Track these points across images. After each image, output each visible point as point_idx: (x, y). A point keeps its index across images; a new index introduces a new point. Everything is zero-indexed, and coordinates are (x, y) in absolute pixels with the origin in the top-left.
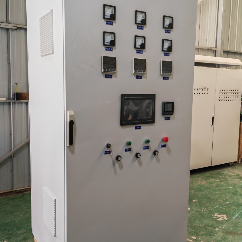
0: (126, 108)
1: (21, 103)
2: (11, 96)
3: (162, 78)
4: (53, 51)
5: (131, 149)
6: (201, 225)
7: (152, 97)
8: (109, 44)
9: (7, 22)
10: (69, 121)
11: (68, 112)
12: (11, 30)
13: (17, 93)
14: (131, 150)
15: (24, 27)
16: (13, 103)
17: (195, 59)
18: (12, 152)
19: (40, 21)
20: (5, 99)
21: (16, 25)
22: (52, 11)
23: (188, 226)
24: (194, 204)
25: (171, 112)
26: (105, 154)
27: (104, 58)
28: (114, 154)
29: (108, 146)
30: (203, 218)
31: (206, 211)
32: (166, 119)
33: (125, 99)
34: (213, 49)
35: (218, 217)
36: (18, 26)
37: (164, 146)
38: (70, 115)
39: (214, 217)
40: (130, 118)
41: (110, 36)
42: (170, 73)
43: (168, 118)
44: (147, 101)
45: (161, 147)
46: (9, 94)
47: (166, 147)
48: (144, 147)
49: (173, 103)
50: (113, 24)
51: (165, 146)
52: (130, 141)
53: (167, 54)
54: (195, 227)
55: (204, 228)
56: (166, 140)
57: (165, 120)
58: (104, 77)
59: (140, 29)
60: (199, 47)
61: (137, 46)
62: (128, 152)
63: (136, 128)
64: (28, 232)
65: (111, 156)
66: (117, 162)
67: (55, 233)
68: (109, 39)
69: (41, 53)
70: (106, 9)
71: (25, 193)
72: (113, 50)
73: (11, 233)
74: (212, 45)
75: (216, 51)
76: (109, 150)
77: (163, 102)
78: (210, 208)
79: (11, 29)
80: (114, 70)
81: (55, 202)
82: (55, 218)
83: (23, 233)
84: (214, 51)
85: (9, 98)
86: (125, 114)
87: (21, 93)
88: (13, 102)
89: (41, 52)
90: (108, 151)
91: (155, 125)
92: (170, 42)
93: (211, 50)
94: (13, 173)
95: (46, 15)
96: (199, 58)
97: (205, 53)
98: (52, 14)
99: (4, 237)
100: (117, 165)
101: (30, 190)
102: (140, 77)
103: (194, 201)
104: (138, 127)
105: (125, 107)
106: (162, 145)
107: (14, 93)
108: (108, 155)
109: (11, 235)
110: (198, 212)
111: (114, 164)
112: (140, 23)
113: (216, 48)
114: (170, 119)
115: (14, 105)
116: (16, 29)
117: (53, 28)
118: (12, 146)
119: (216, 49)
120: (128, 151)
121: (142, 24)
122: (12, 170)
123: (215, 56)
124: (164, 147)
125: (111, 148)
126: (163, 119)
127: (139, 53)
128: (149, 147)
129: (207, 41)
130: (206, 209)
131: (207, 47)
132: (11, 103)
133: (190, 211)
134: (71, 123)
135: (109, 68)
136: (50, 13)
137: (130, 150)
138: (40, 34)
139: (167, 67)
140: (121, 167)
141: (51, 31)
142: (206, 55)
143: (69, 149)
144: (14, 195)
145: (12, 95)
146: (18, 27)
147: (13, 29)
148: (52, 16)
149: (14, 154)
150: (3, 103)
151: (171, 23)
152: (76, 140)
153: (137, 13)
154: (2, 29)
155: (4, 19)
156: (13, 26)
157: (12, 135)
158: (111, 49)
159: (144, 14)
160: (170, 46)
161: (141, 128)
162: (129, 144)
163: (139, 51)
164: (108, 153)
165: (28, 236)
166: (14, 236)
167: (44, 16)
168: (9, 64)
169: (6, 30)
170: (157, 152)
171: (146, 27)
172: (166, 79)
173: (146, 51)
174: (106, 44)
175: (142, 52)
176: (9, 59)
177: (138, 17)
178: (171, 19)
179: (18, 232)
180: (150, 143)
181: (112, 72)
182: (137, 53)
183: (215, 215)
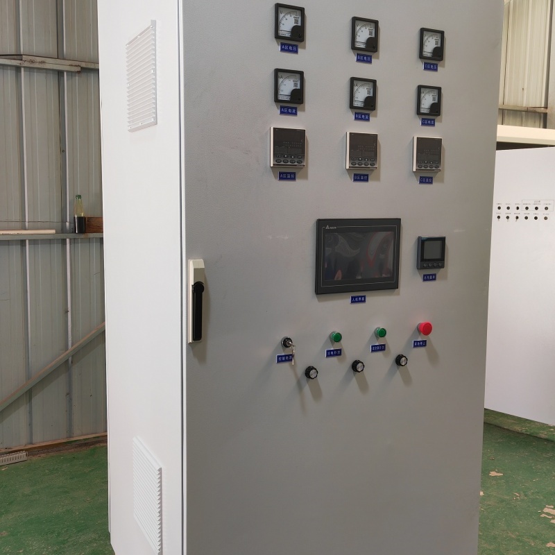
0: (328, 251)
1: (90, 240)
2: (68, 224)
3: (416, 181)
4: (156, 118)
5: (340, 350)
6: (511, 535)
7: (393, 226)
8: (287, 99)
9: (59, 56)
10: (192, 283)
11: (191, 263)
12: (67, 75)
13: (80, 219)
14: (340, 354)
15: (92, 66)
16: (73, 241)
17: (498, 135)
18: (68, 352)
19: (127, 49)
20: (53, 231)
21: (77, 63)
22: (154, 23)
23: (479, 535)
24: (494, 482)
25: (440, 262)
26: (278, 361)
27: (278, 132)
28: (301, 363)
29: (286, 343)
30: (516, 517)
31: (522, 500)
32: (427, 278)
33: (328, 230)
34: (538, 110)
35: (552, 515)
36: (83, 65)
37: (421, 343)
38: (195, 270)
39: (543, 515)
40: (339, 276)
41: (292, 81)
42: (437, 167)
43: (432, 275)
44: (380, 236)
45: (415, 346)
46: (63, 221)
47: (425, 345)
48: (373, 346)
49: (443, 240)
50: (299, 50)
51: (424, 344)
52: (338, 331)
53: (429, 122)
54: (495, 538)
55: (518, 540)
56: (426, 329)
57: (424, 280)
58: (275, 177)
59: (363, 61)
60: (504, 107)
61: (356, 104)
62: (334, 359)
63: (354, 300)
64: (101, 540)
65: (293, 367)
66: (308, 381)
67: (160, 547)
68: (287, 87)
69: (129, 124)
70: (281, 16)
71: (98, 445)
72: (298, 113)
73: (64, 540)
74: (536, 101)
75: (545, 114)
76: (287, 351)
77: (419, 238)
78: (533, 493)
79: (67, 72)
80: (300, 162)
81: (161, 474)
82: (161, 512)
83: (91, 542)
84: (542, 115)
85: (63, 230)
86: (326, 266)
87: (89, 218)
88: (70, 239)
89: (129, 122)
90: (285, 356)
91: (399, 294)
92: (436, 91)
93: (535, 112)
94: (70, 400)
95: (140, 35)
96: (506, 132)
97: (519, 120)
98: (155, 30)
99: (47, 548)
100: (307, 389)
101: (104, 439)
102: (362, 178)
103: (493, 474)
104: (358, 297)
105: (326, 249)
106: (417, 342)
107: (75, 218)
108: (286, 365)
109: (64, 544)
110: (502, 501)
111: (300, 386)
112: (363, 46)
113: (546, 107)
114: (435, 279)
115: (73, 245)
116: (79, 72)
117: (155, 65)
118: (70, 339)
119: (548, 111)
120: (334, 355)
121: (368, 51)
122: (69, 394)
123: (545, 127)
124: (420, 346)
125: (294, 348)
126: (420, 279)
127: (361, 119)
128: (384, 345)
129: (525, 91)
130: (522, 494)
131: (524, 105)
132: (68, 240)
133: (484, 498)
134: (199, 289)
135: (287, 157)
136: (148, 28)
137: (337, 353)
138: (128, 79)
139: (429, 154)
140: (317, 394)
141: (152, 71)
142: (521, 125)
143: (192, 348)
144: (73, 450)
145: (70, 223)
146: (82, 68)
147: (72, 72)
148: (155, 35)
149: (73, 356)
150: (48, 241)
151: (439, 45)
152: (210, 328)
153: (357, 22)
154: (46, 73)
155: (52, 50)
156: (71, 65)
157: (69, 314)
158: (294, 111)
159: (373, 25)
160: (436, 101)
161: (364, 301)
162: (337, 338)
163: (362, 114)
164: (286, 361)
165: (101, 549)
166: (69, 546)
167: (136, 37)
168: (63, 151)
169: (57, 73)
170: (403, 359)
171: (378, 58)
172: (426, 183)
173: (378, 115)
174: (280, 98)
175: (367, 118)
176: (62, 140)
177: (358, 34)
178: (439, 35)
179: (80, 538)
180: (386, 336)
181: (296, 165)
182: (356, 119)
183: (546, 510)
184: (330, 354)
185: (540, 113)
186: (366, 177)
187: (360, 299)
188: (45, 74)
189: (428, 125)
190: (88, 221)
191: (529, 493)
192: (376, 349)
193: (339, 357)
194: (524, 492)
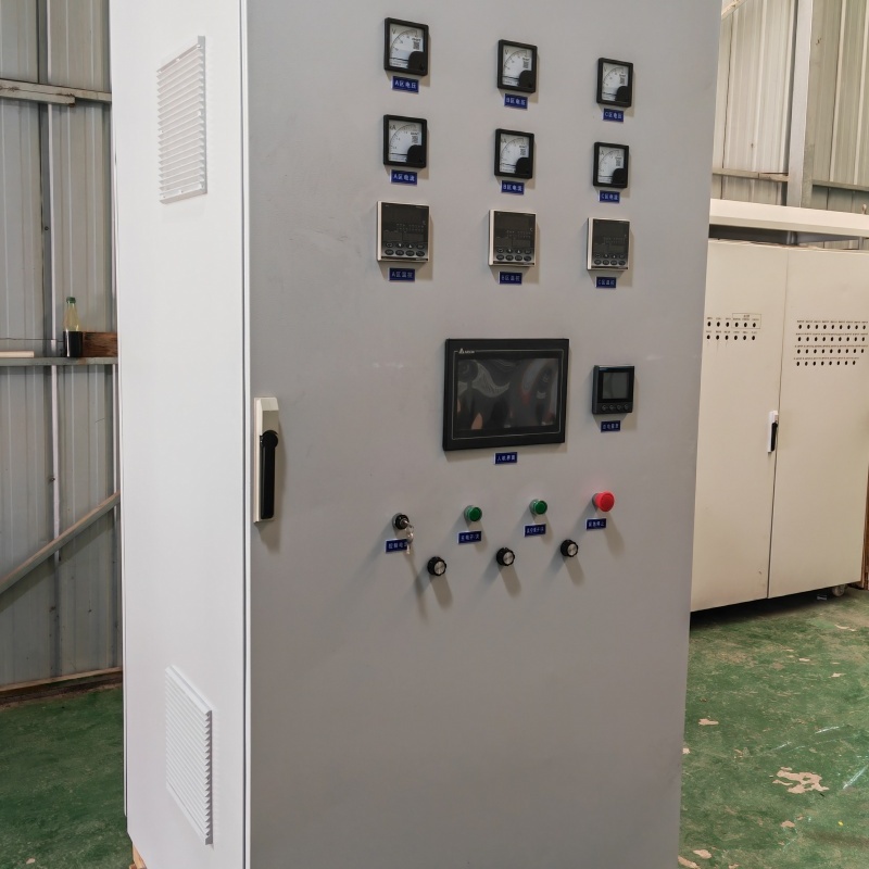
0: (463, 387)
1: (88, 368)
2: (53, 343)
3: (591, 283)
4: (205, 184)
5: (480, 533)
6: (729, 810)
7: (556, 350)
8: (403, 159)
9: (41, 80)
10: (259, 431)
11: (258, 403)
12: (53, 109)
13: (73, 334)
14: (479, 539)
15: (102, 97)
16: (62, 369)
17: (712, 213)
18: (54, 542)
19: (159, 77)
20: (31, 354)
21: (70, 91)
22: (202, 40)
23: (682, 811)
24: (705, 734)
25: (625, 404)
26: (388, 550)
27: (388, 209)
28: (421, 552)
29: (400, 522)
30: (737, 785)
31: (747, 760)
32: (607, 427)
33: (461, 356)
34: (774, 177)
35: (790, 781)
36: (80, 94)
37: (598, 523)
38: (266, 414)
39: (776, 782)
40: (477, 424)
41: (409, 133)
42: (622, 263)
43: (615, 423)
44: (538, 365)
45: (588, 528)
46: (47, 338)
47: (604, 526)
48: (527, 528)
49: (630, 371)
50: (420, 88)
51: (602, 524)
52: (476, 505)
54: (706, 815)
55: (740, 818)
56: (606, 502)
57: (603, 430)
58: (384, 276)
59: (514, 105)
60: (724, 172)
61: (503, 169)
62: (470, 547)
63: (500, 460)
64: (110, 830)
65: (410, 558)
66: (431, 579)
67: (208, 830)
68: (403, 141)
69: (161, 192)
70: (393, 36)
71: (100, 688)
72: (419, 181)
73: (52, 832)
74: (771, 163)
75: (785, 184)
76: (401, 535)
77: (596, 369)
78: (762, 750)
79: (54, 104)
80: (421, 254)
81: (210, 719)
82: (210, 778)
83: (94, 834)
84: (780, 185)
85: (46, 352)
86: (459, 409)
87: (89, 335)
88: (58, 367)
89: (162, 188)
90: (398, 541)
91: (565, 451)
92: (621, 152)
93: (770, 180)
94: (57, 618)
95: (180, 57)
96: (726, 210)
97: (745, 192)
98: (204, 51)
99: (26, 845)
100: (430, 590)
101: (117, 677)
103: (704, 722)
104: (506, 455)
105: (460, 383)
106: (593, 521)
107: (64, 333)
108: (399, 555)
109: (51, 837)
110: (718, 761)
111: (419, 588)
112: (514, 84)
113: (786, 174)
114: (618, 429)
115: (61, 375)
116: (72, 105)
117: (204, 103)
118: (57, 523)
119: (788, 179)
120: (470, 541)
121: (522, 90)
122: (54, 608)
123: (784, 203)
124: (597, 528)
125: (410, 530)
126: (597, 428)
127: (512, 191)
128: (544, 526)
129: (756, 148)
130: (746, 751)
131: (754, 170)
132: (54, 368)
133: (690, 758)
134: (270, 442)
135: (402, 246)
136: (194, 48)
137: (475, 537)
138: (160, 123)
139: (611, 243)
140: (445, 599)
141: (199, 114)
142: (749, 201)
143: (260, 531)
144: (60, 696)
145: (57, 341)
146: (77, 99)
147: (60, 105)
148: (203, 58)
149: (61, 550)
150: (23, 369)
151: (626, 84)
152: (286, 500)
153: (506, 48)
154: (20, 106)
155: (30, 70)
156: (60, 94)
157: (56, 483)
158: (412, 178)
159: (529, 52)
160: (621, 166)
161: (515, 461)
162: (474, 515)
163: (512, 184)
164: (399, 549)
165: (110, 844)
166: (60, 841)
167: (174, 61)
168: (46, 228)
169: (36, 106)
170: (572, 546)
171: (536, 101)
172: (606, 286)
173: (537, 186)
174: (392, 158)
175: (520, 189)
176: (44, 211)
177: (508, 65)
178: (626, 70)
179: (77, 828)
180: (547, 513)
181: (414, 259)
182: (504, 190)
183: (781, 774)
184: (464, 539)
185: (777, 182)
186: (517, 278)
187: (508, 457)
188: (17, 107)
189: (609, 200)
190: (86, 338)
191: (757, 749)
192: (532, 531)
193: (479, 543)
194: (749, 748)
